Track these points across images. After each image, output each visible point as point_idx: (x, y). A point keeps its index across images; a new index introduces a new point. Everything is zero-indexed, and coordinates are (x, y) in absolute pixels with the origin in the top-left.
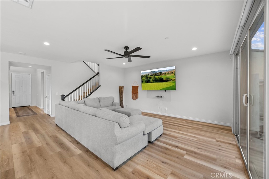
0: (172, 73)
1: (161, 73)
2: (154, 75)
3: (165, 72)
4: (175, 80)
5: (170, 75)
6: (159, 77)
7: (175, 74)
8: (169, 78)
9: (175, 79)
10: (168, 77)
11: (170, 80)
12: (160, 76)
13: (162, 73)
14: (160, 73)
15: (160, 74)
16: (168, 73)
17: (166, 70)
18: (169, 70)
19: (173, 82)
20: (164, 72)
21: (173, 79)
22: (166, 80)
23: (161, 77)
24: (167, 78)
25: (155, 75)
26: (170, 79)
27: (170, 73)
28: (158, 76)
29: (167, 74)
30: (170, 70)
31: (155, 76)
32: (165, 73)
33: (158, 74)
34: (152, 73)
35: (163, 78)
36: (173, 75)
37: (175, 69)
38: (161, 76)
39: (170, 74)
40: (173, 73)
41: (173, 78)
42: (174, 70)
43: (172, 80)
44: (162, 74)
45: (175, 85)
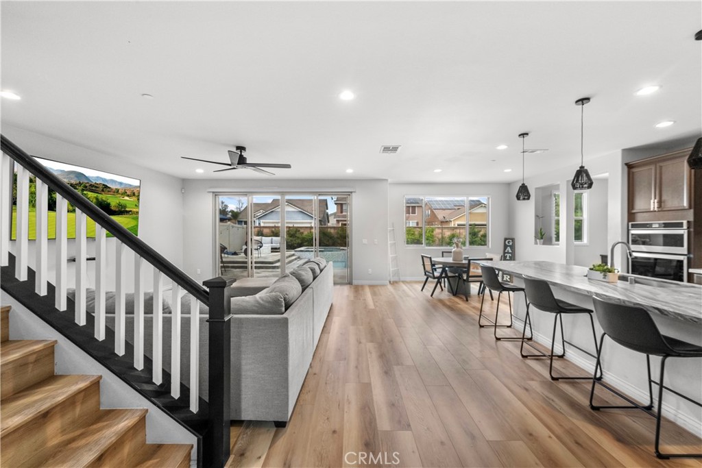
0: (134, 194)
1: (105, 188)
2: (80, 188)
3: (118, 187)
4: (137, 213)
5: (127, 198)
6: (97, 199)
7: (138, 199)
8: (125, 207)
9: (137, 210)
10: (122, 202)
11: (128, 212)
12: (100, 196)
13: (110, 188)
14: (101, 186)
15: (103, 190)
16: (123, 191)
17: (121, 183)
18: (126, 184)
19: (133, 218)
20: (113, 187)
21: (134, 210)
22: (117, 210)
23: (104, 199)
24: (120, 205)
25: (86, 187)
26: (127, 209)
27: (128, 193)
28: (95, 195)
29: (122, 194)
30: (131, 185)
31: (83, 190)
32: (117, 191)
33: (93, 187)
34: (72, 176)
35: (109, 201)
36: (134, 199)
37: (140, 187)
38: (103, 197)
39: (128, 196)
40: (136, 194)
41: (134, 206)
42: (138, 189)
43: (131, 211)
44: (108, 189)
45: (137, 226)
